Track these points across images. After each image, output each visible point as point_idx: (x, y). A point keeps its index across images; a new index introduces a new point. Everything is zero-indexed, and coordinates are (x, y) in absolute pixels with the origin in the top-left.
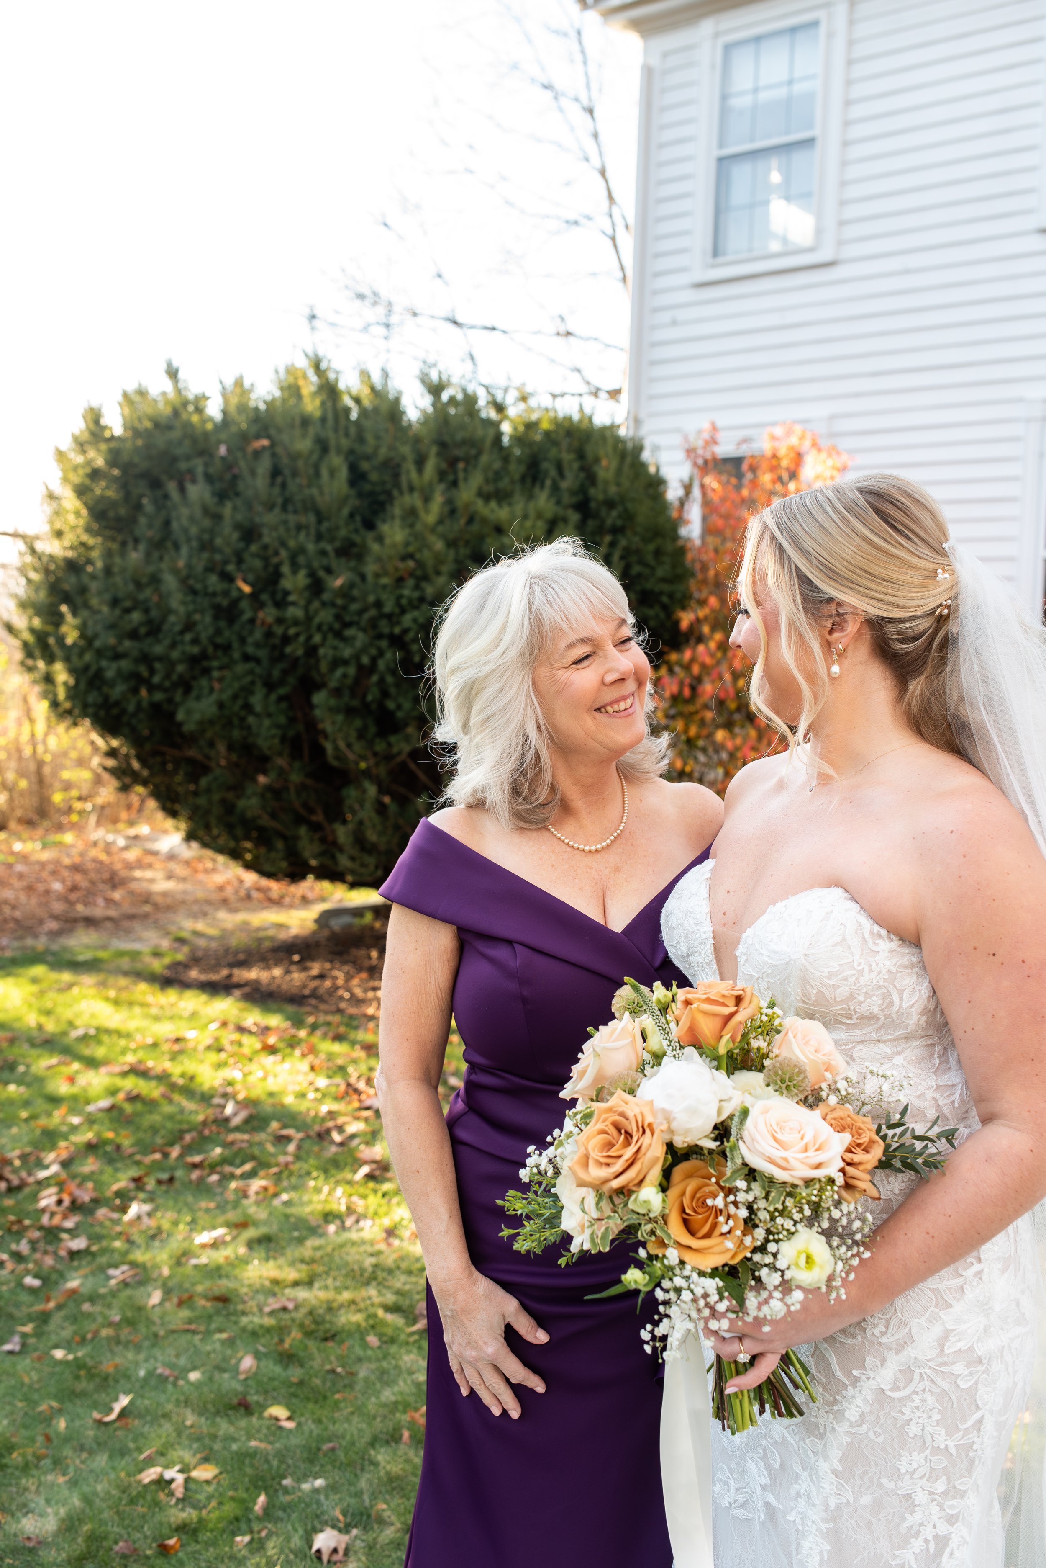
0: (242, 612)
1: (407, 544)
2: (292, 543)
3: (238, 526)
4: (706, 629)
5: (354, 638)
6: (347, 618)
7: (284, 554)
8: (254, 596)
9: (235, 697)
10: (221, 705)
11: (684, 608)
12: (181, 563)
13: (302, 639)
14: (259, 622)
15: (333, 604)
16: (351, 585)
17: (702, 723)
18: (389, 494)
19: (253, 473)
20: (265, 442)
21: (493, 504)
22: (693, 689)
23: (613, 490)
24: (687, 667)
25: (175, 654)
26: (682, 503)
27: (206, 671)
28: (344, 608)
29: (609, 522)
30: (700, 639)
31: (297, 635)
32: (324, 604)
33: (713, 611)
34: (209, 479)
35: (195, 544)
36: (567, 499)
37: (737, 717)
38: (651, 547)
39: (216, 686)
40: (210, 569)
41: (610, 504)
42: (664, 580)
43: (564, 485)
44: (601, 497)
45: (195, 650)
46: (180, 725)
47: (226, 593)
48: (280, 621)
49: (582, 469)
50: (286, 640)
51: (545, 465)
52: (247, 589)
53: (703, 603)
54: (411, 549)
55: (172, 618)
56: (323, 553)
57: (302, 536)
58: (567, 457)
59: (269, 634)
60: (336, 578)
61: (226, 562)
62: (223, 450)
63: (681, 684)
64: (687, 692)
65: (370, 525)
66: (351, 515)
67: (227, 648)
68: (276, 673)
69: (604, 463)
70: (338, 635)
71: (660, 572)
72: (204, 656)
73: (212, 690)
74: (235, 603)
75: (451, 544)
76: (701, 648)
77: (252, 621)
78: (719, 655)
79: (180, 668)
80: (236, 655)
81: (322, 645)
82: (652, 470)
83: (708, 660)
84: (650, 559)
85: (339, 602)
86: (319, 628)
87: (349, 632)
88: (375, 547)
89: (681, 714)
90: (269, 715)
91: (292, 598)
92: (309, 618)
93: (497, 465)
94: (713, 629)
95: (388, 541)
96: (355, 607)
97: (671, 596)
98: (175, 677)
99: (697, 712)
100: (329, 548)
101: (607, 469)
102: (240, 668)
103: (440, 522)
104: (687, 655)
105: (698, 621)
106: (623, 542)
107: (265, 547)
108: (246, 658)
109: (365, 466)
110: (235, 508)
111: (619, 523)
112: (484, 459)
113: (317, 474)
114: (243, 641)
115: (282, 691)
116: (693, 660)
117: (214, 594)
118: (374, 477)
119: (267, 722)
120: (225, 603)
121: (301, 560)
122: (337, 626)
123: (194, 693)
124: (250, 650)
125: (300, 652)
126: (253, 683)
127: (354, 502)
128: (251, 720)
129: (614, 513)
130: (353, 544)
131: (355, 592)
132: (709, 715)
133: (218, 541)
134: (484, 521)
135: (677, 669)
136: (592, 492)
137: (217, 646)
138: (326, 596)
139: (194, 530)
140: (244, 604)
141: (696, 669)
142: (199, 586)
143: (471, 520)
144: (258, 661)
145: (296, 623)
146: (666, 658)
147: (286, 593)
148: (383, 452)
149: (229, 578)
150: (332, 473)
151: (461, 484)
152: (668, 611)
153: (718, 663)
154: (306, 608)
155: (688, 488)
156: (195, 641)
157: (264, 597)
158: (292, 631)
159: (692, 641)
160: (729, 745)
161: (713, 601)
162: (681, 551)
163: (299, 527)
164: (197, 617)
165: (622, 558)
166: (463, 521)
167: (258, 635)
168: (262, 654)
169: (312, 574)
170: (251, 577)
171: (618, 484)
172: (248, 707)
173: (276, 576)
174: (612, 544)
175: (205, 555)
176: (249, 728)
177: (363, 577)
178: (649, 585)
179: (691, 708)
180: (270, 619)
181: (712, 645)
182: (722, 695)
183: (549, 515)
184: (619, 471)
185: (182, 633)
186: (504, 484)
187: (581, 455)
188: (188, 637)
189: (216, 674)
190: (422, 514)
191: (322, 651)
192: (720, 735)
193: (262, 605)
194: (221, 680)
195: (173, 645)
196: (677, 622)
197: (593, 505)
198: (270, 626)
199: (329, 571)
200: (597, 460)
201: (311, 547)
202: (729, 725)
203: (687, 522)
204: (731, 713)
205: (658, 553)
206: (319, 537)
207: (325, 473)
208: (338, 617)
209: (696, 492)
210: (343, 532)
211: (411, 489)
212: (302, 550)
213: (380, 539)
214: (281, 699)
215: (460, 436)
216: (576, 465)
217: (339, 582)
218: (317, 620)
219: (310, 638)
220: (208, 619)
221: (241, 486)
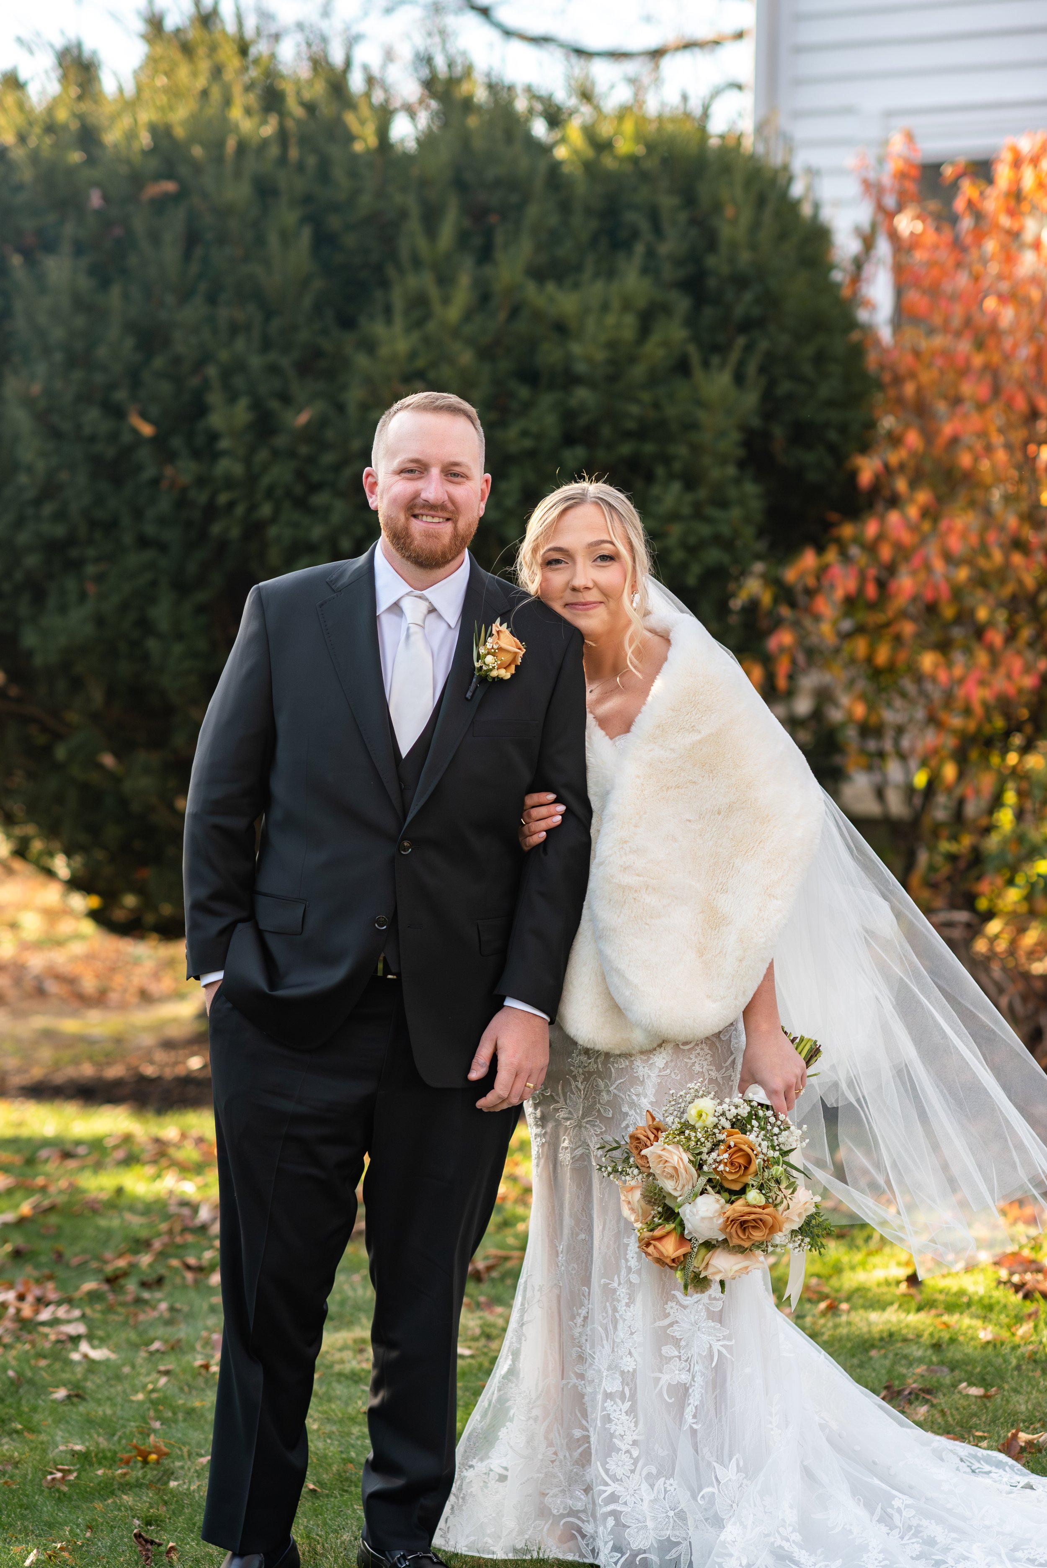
0: (139, 468)
1: (413, 355)
2: (224, 355)
3: (131, 327)
4: (901, 485)
5: (327, 510)
6: (316, 477)
7: (212, 371)
8: (159, 442)
9: (124, 607)
10: (100, 621)
11: (865, 448)
12: (36, 388)
13: (240, 510)
14: (165, 484)
15: (292, 454)
16: (321, 423)
17: (898, 639)
18: (379, 268)
19: (155, 238)
20: (169, 186)
21: (551, 287)
22: (882, 585)
23: (745, 257)
24: (871, 548)
25: (23, 538)
26: (859, 264)
27: (75, 566)
28: (311, 460)
29: (739, 311)
30: (894, 501)
31: (231, 505)
32: (276, 453)
33: (913, 454)
34: (79, 249)
35: (58, 357)
36: (668, 272)
37: (957, 633)
38: (808, 350)
39: (91, 589)
40: (84, 398)
41: (741, 282)
42: (831, 403)
43: (665, 249)
44: (725, 270)
45: (59, 531)
46: (30, 654)
47: (113, 437)
48: (201, 481)
49: (693, 222)
50: (211, 512)
51: (631, 217)
52: (147, 430)
53: (895, 440)
54: (420, 363)
55: (23, 479)
56: (273, 369)
57: (240, 344)
58: (667, 202)
59: (182, 502)
60: (299, 411)
61: (112, 386)
62: (95, 199)
63: (862, 578)
64: (871, 591)
65: (347, 323)
66: (318, 309)
67: (111, 526)
68: (192, 568)
69: (729, 211)
70: (301, 504)
71: (825, 391)
72: (71, 541)
73: (83, 597)
74: (127, 452)
75: (486, 353)
76: (894, 517)
77: (155, 482)
78: (926, 526)
79: (32, 561)
80: (128, 539)
81: (274, 519)
82: (806, 210)
83: (906, 537)
84: (808, 369)
85: (304, 450)
86: (270, 493)
87: (321, 499)
88: (362, 361)
89: (860, 630)
90: (180, 636)
91: (224, 444)
92: (252, 479)
93: (553, 220)
94: (914, 484)
95: (384, 351)
96: (328, 458)
97: (843, 429)
98: (18, 576)
99: (888, 624)
100: (286, 362)
101: (734, 222)
102: (134, 559)
103: (468, 317)
104: (871, 529)
105: (888, 470)
106: (764, 345)
107: (177, 361)
108: (143, 542)
109: (334, 222)
110: (126, 296)
111: (756, 312)
112: (533, 211)
113: (260, 241)
114: (138, 514)
115: (202, 596)
116: (881, 537)
117: (92, 439)
118: (350, 240)
119: (178, 649)
120: (110, 452)
121: (239, 381)
122: (299, 489)
123: (52, 602)
124: (150, 529)
125: (235, 533)
126: (154, 584)
127: (318, 284)
128: (152, 645)
129: (748, 296)
130: (318, 353)
131: (330, 435)
132: (908, 628)
133: (102, 352)
134: (538, 316)
135: (854, 551)
136: (711, 261)
137: (93, 524)
138: (281, 441)
139: (58, 334)
140: (144, 454)
141: (886, 553)
142: (66, 426)
143: (515, 312)
144: (163, 547)
145: (229, 483)
146: (835, 532)
147: (213, 437)
148: (366, 200)
149: (117, 413)
150: (286, 238)
151: (499, 255)
152: (839, 455)
153: (924, 540)
154: (248, 461)
155: (868, 242)
156: (60, 516)
157: (177, 442)
158: (223, 499)
159: (880, 507)
160: (943, 676)
161: (913, 438)
162: (857, 352)
163: (234, 329)
164: (64, 476)
165: (762, 370)
166: (502, 316)
167: (165, 505)
168: (172, 535)
169: (257, 405)
170: (154, 410)
171: (753, 247)
172: (145, 626)
173: (200, 409)
174: (749, 348)
175: (77, 375)
176: (145, 658)
177: (341, 408)
178: (807, 413)
179: (879, 618)
180: (185, 479)
181: (913, 512)
182: (929, 595)
183: (641, 303)
184: (755, 226)
185: (38, 502)
186: (565, 250)
187: (690, 199)
188: (48, 509)
189: (91, 569)
190: (437, 307)
191: (273, 531)
192: (928, 661)
193: (170, 457)
194: (100, 578)
195: (20, 523)
196: (853, 475)
197: (712, 283)
198: (184, 490)
199: (286, 398)
200: (717, 207)
201: (256, 362)
202: (944, 647)
203: (867, 304)
204: (946, 626)
205: (820, 358)
206: (266, 345)
207: (273, 240)
208: (300, 475)
209: (883, 248)
210: (303, 336)
211: (417, 263)
212: (238, 366)
213: (369, 346)
214: (201, 609)
215: (492, 173)
216: (683, 217)
217: (303, 419)
218: (266, 481)
219: (253, 507)
220: (82, 479)
221: (133, 260)
